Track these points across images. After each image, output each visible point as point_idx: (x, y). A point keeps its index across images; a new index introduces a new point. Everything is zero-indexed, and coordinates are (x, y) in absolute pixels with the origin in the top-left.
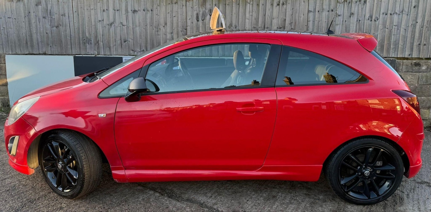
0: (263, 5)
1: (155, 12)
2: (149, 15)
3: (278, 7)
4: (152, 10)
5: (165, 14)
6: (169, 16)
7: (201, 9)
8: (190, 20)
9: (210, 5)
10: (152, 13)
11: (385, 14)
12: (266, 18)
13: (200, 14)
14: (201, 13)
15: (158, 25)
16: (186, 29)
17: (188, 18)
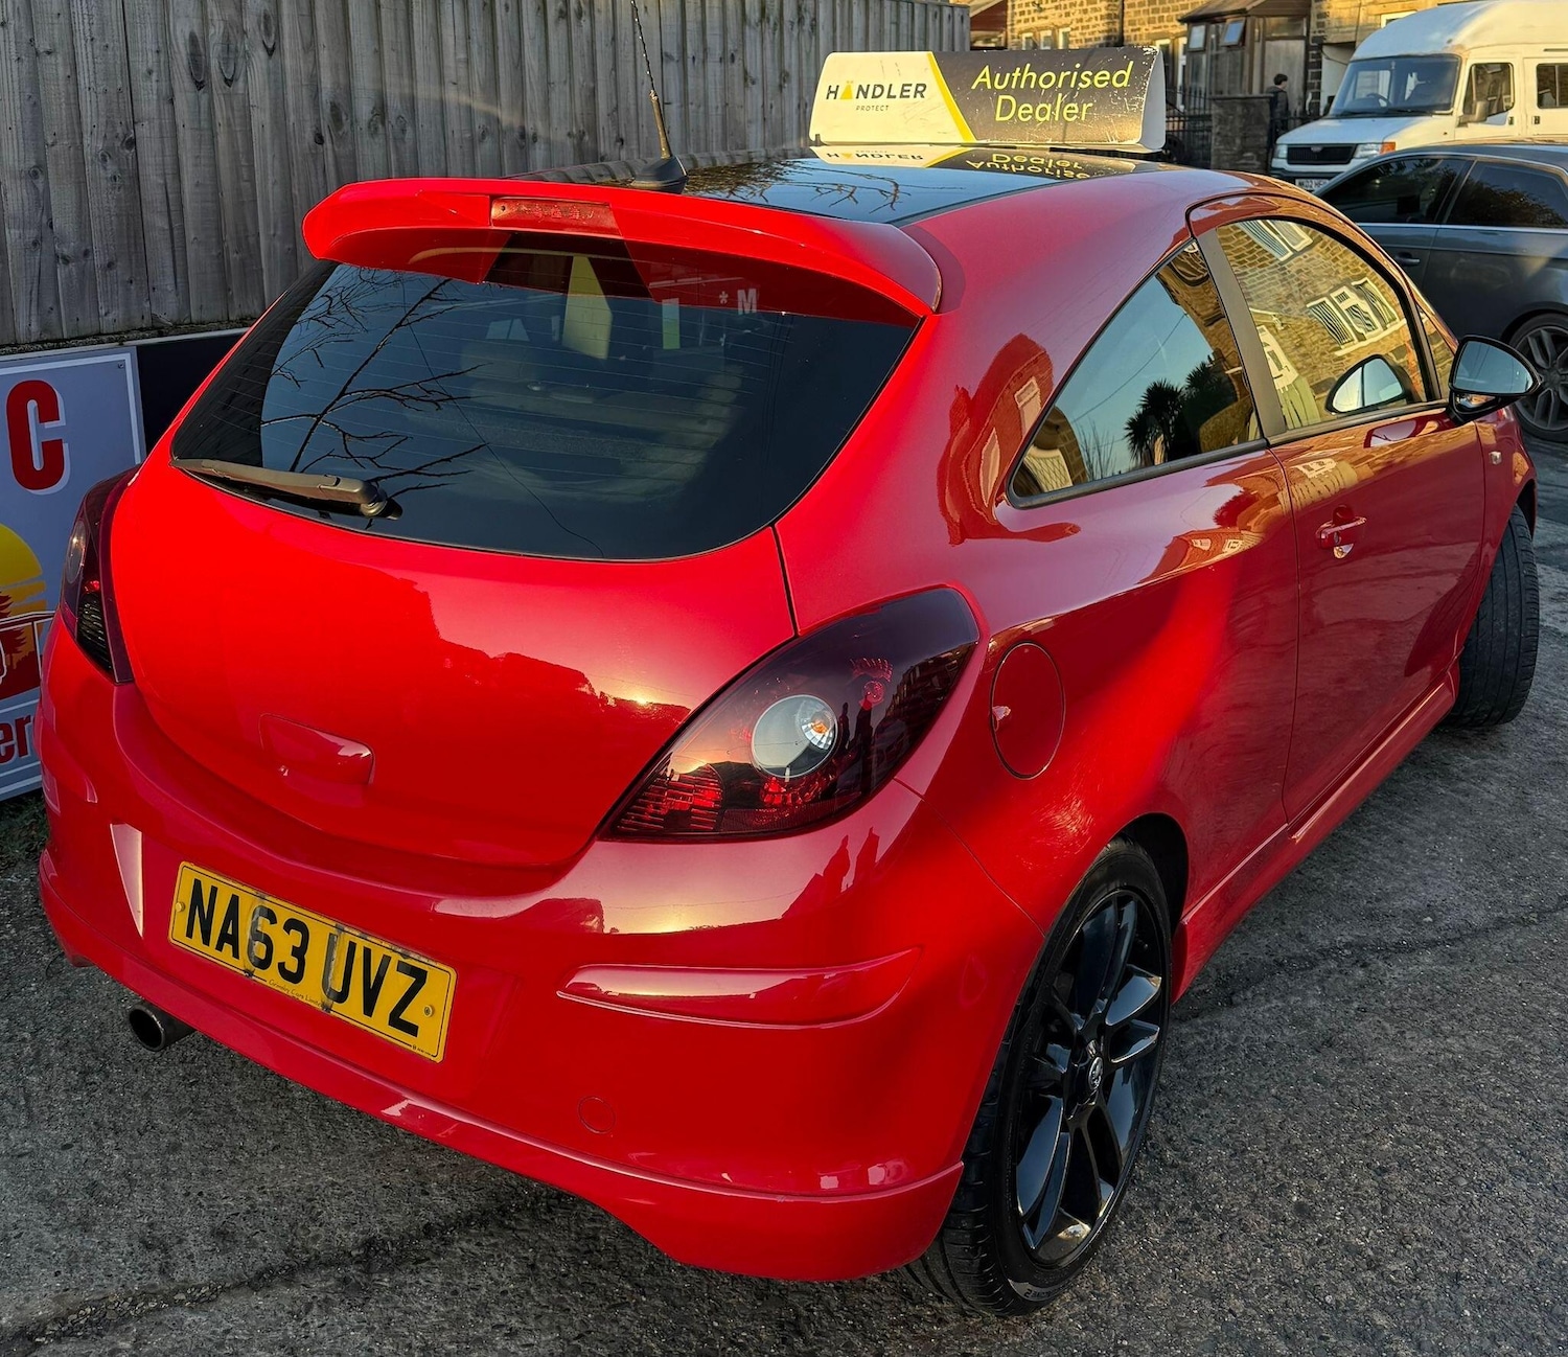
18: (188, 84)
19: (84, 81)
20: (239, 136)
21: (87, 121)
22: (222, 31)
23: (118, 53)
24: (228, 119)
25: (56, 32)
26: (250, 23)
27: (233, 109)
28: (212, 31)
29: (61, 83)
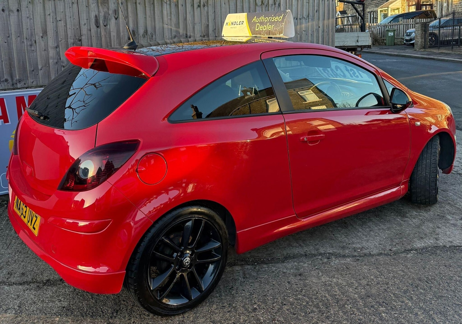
0: (182, 5)
1: (25, 13)
2: (13, 18)
3: (199, 8)
4: (18, 10)
5: (43, 17)
6: (50, 20)
7: (100, 8)
8: (86, 25)
9: (114, 3)
10: (18, 15)
11: (295, 19)
12: (188, 23)
13: (101, 17)
14: (102, 14)
15: (32, 35)
16: (80, 40)
17: (82, 23)
18: (95, 27)
19: (68, 27)
20: (108, 38)
21: (69, 35)
22: (103, 14)
23: (77, 20)
24: (105, 35)
25: (62, 16)
26: (111, 12)
27: (106, 32)
28: (101, 14)
29: (63, 27)
